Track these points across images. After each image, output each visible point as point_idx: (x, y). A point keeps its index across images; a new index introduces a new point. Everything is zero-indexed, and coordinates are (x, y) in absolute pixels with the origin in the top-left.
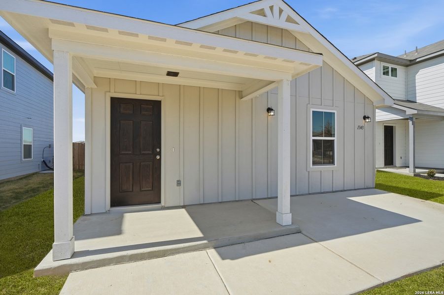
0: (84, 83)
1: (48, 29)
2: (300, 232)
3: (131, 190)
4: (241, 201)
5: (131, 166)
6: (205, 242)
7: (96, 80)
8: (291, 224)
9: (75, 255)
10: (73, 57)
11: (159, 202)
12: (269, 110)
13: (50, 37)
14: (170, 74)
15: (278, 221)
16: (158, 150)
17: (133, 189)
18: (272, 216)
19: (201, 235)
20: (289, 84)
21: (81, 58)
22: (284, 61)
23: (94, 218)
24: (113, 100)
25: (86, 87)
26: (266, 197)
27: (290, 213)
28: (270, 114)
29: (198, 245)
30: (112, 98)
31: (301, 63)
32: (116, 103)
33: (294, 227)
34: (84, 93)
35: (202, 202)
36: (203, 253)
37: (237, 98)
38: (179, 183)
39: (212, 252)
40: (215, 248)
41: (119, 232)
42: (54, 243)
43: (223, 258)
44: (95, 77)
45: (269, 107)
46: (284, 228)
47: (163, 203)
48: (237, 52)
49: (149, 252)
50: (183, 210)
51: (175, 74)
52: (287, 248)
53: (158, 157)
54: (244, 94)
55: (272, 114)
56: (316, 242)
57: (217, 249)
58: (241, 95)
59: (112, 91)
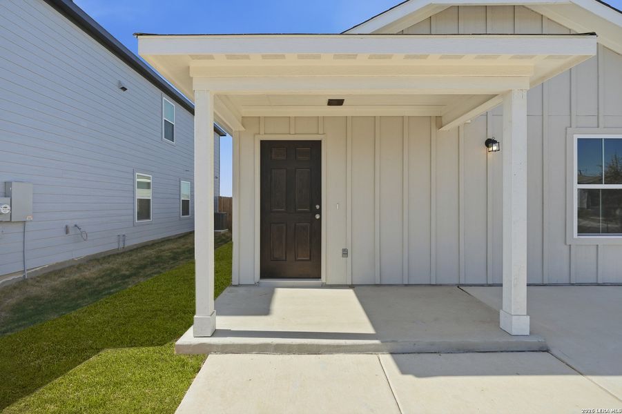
0: (231, 127)
1: (189, 67)
2: (547, 351)
3: (284, 258)
4: (441, 285)
5: (284, 227)
6: (377, 342)
7: (245, 121)
8: (528, 334)
9: (216, 333)
10: (214, 96)
11: (319, 277)
12: (489, 142)
13: (191, 75)
14: (332, 102)
15: (502, 325)
16: (318, 207)
17: (286, 257)
18: (492, 316)
19: (371, 330)
20: (525, 97)
21: (226, 95)
22: (515, 57)
23: (241, 290)
24: (263, 143)
25: (234, 130)
26: (484, 282)
27: (528, 314)
28: (491, 149)
29: (365, 345)
30: (262, 142)
31: (549, 57)
32: (266, 147)
33: (534, 340)
34: (232, 136)
35: (378, 283)
36: (372, 358)
37: (434, 129)
38: (345, 253)
39: (387, 359)
40: (391, 353)
41: (266, 312)
42: (195, 316)
43: (403, 372)
44: (243, 117)
45: (490, 137)
46: (514, 340)
47: (323, 279)
48: (427, 56)
49: (299, 345)
50: (351, 292)
51: (339, 102)
52: (518, 374)
53: (318, 217)
54: (444, 121)
55: (495, 148)
56: (582, 374)
57: (394, 355)
58: (439, 122)
59: (262, 132)
